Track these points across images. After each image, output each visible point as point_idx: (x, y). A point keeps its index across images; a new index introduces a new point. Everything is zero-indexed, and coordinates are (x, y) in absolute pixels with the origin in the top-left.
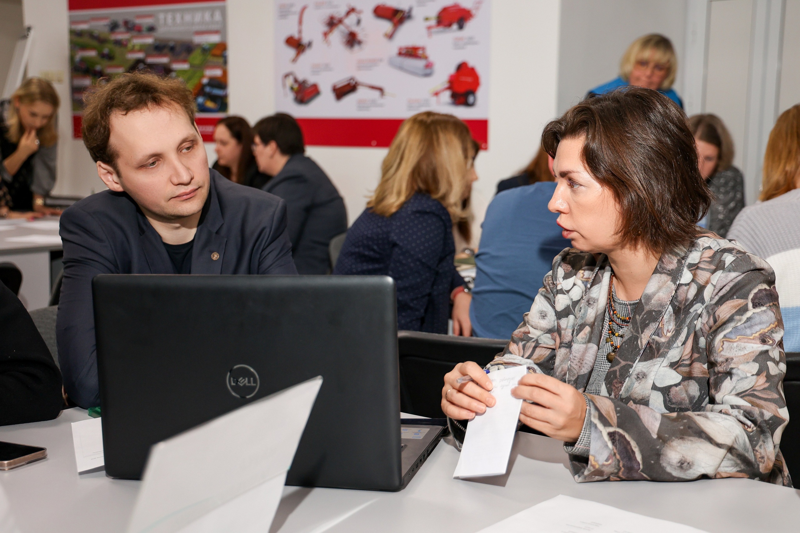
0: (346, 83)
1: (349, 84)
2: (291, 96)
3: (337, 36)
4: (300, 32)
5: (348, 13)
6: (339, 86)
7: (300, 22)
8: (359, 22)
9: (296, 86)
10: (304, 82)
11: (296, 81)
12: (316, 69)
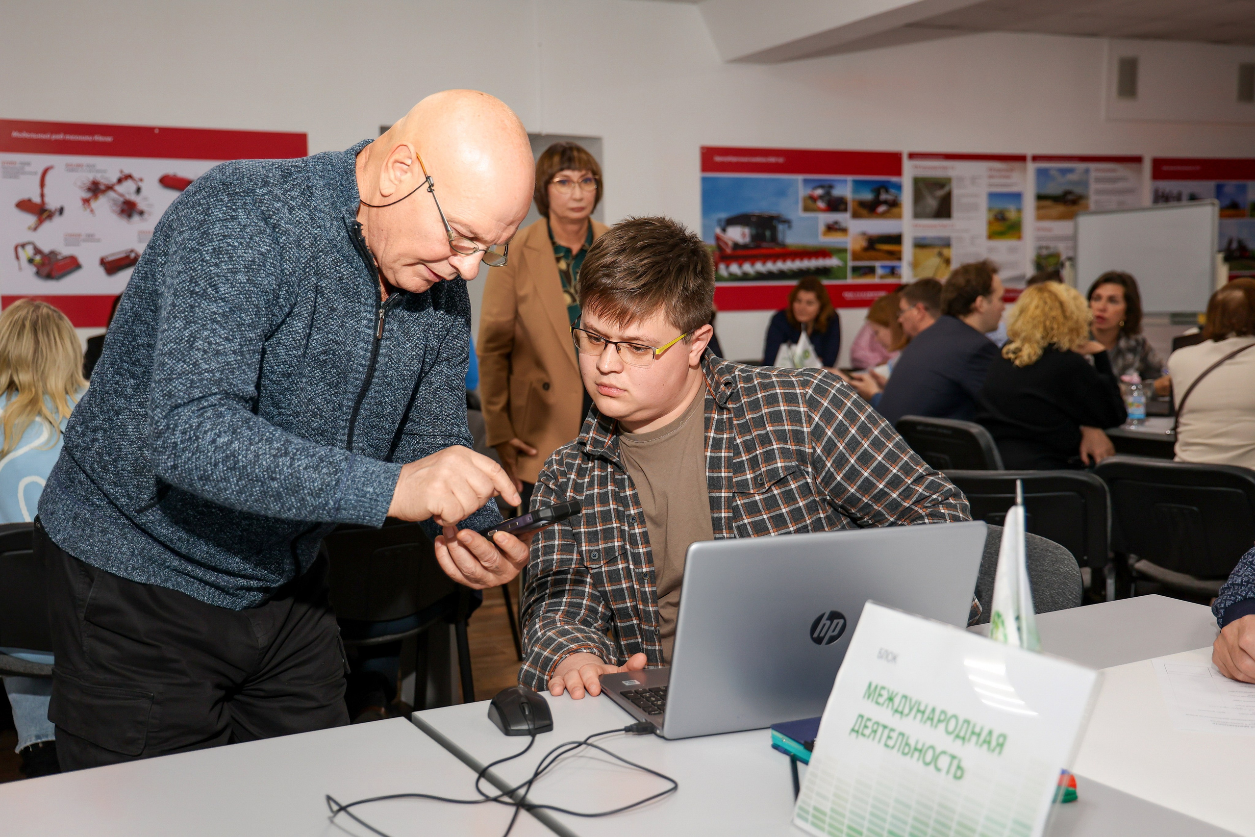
0: (123, 255)
1: (127, 257)
2: (30, 271)
3: (103, 205)
4: (42, 195)
5: (120, 181)
6: (110, 259)
7: (42, 184)
8: (138, 190)
9: (38, 258)
10: (53, 253)
11: (37, 251)
12: (72, 239)
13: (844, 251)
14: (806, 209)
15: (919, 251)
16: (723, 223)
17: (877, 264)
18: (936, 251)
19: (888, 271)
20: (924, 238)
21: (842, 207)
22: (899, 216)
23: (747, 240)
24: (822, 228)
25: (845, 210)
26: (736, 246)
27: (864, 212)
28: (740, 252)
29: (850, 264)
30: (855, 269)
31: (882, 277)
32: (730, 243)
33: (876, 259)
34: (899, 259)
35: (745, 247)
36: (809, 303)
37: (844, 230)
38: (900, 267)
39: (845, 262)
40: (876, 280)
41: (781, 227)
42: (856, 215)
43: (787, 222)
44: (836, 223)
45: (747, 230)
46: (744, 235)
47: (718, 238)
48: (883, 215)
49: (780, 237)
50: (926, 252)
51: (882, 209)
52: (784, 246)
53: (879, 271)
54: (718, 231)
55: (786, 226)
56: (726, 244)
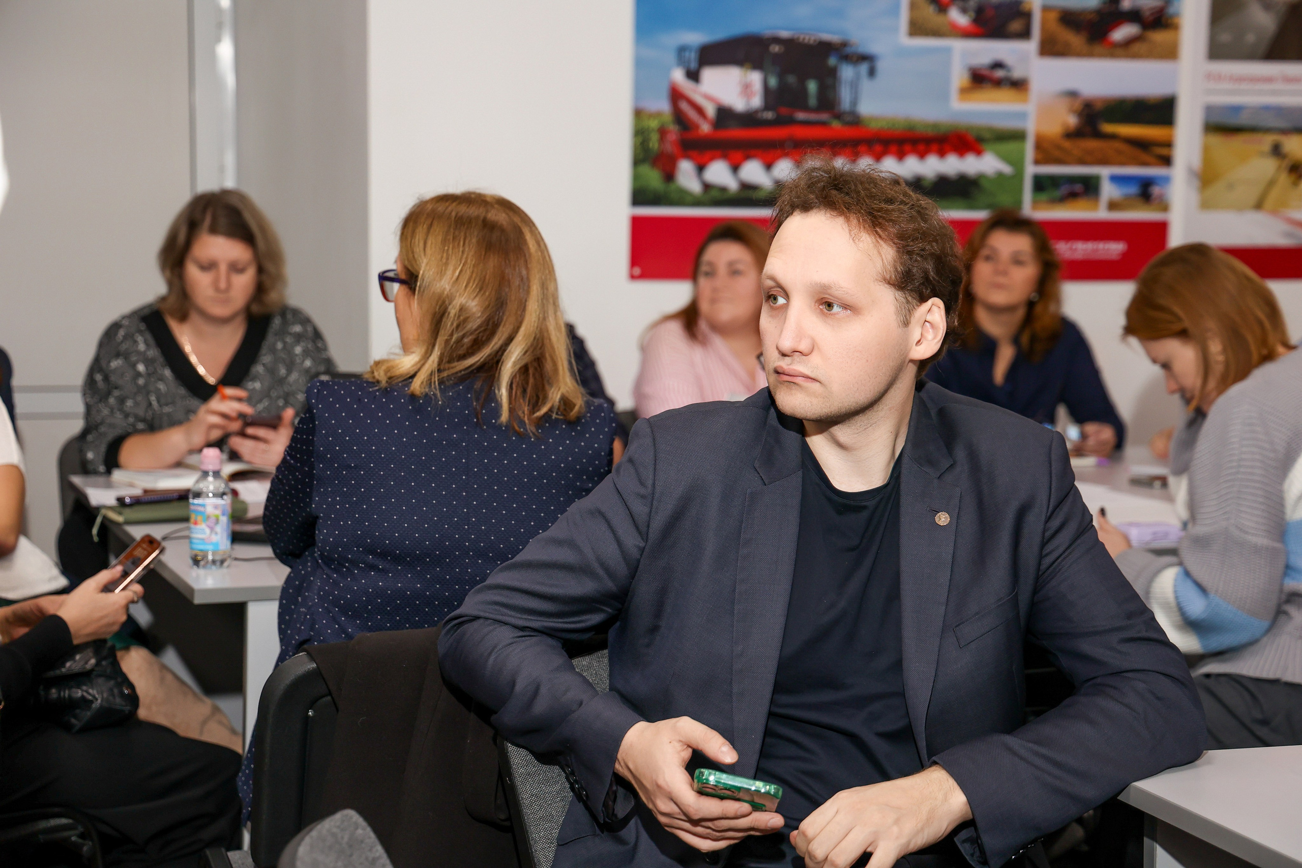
13: (1018, 136)
14: (917, 29)
15: (1217, 140)
16: (692, 57)
17: (1104, 172)
18: (1268, 140)
19: (1133, 190)
20: (1236, 109)
21: (1016, 26)
22: (1171, 53)
23: (757, 101)
24: (958, 77)
25: (1025, 34)
26: (725, 114)
27: (1075, 40)
28: (736, 133)
29: (1031, 170)
30: (1040, 184)
31: (1113, 206)
32: (710, 110)
33: (1104, 161)
34: (1167, 161)
35: (749, 119)
36: (1017, 261)
37: (1019, 85)
38: (1167, 180)
39: (1017, 164)
40: (1101, 214)
41: (847, 72)
42: (1050, 48)
43: (866, 59)
44: (998, 65)
45: (755, 78)
46: (746, 88)
47: (676, 95)
48: (1126, 49)
49: (845, 97)
50: (1237, 143)
51: (1122, 33)
52: (855, 120)
53: (1108, 191)
54: (678, 76)
55: (864, 68)
56: (700, 110)
